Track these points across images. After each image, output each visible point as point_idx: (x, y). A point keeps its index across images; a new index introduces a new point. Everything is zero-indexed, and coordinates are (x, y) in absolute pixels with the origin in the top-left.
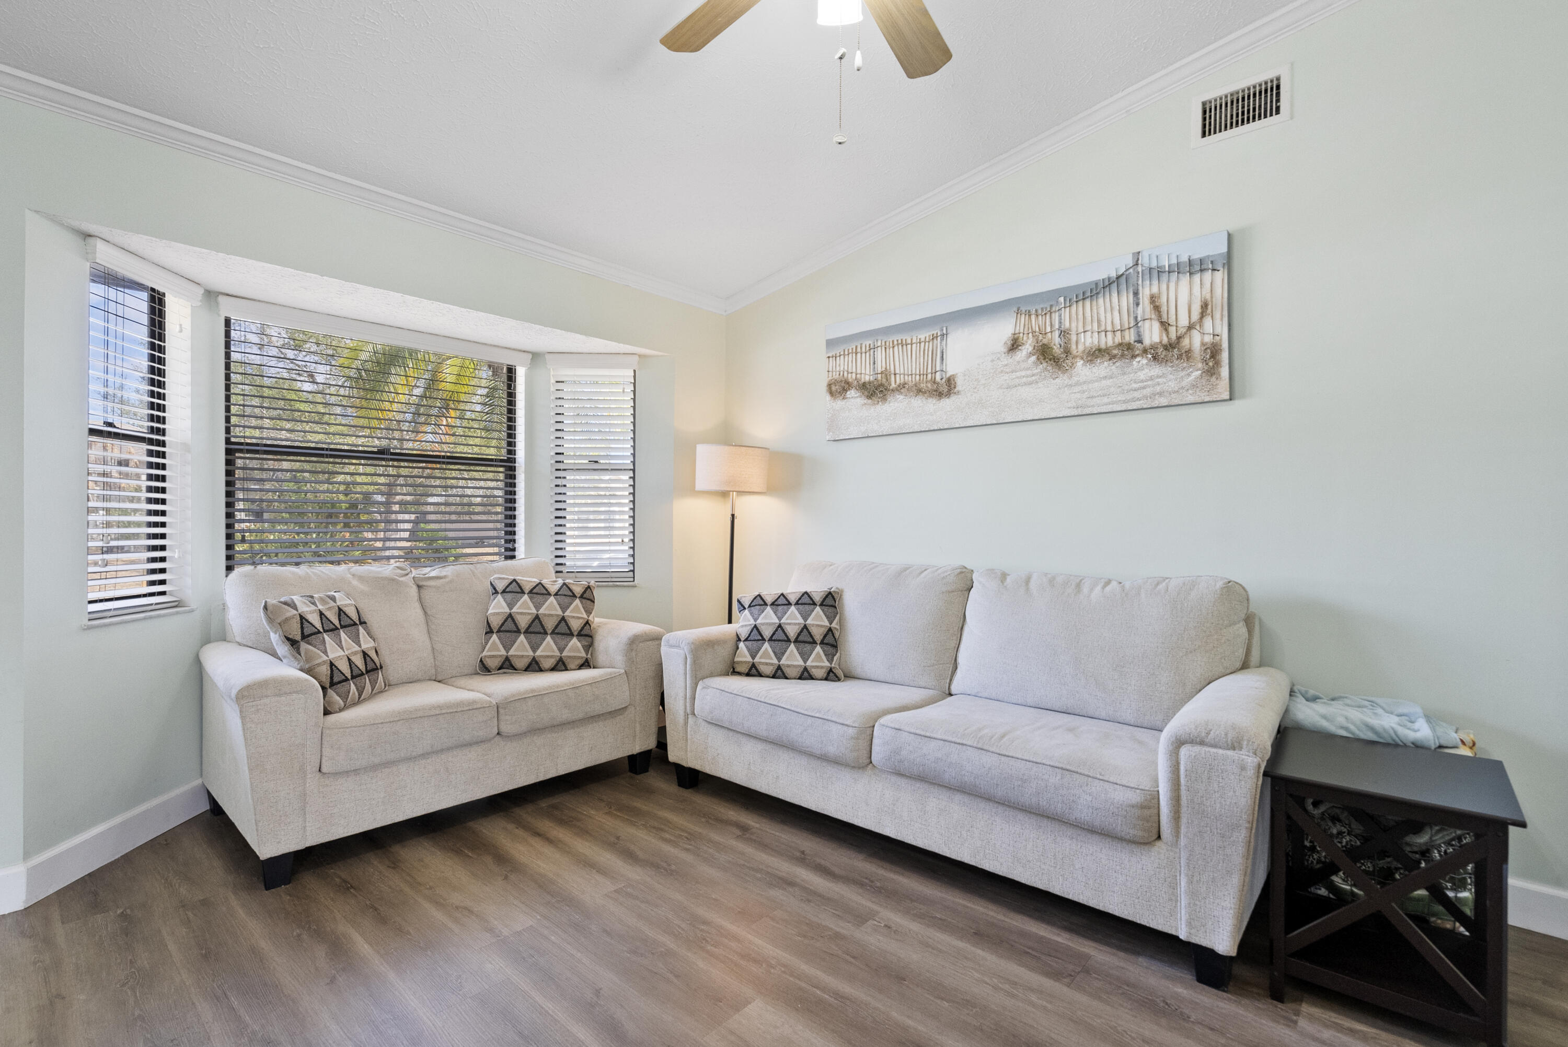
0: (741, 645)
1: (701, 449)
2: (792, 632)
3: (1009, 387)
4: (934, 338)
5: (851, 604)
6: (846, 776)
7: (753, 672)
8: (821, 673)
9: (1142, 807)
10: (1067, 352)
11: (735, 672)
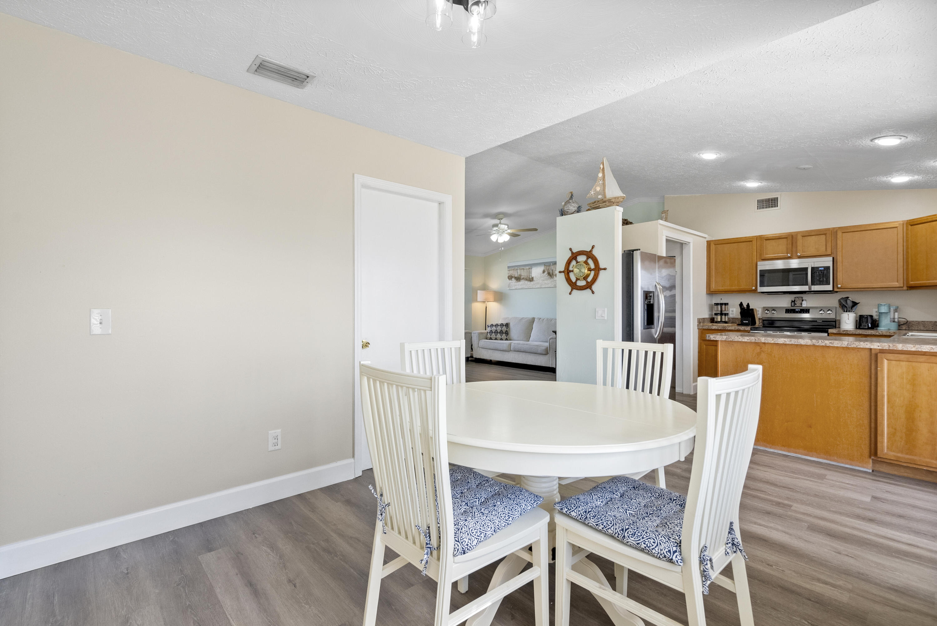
0: (488, 334)
1: (478, 291)
2: (499, 331)
3: (543, 280)
4: (529, 269)
5: (511, 325)
6: (507, 353)
7: (491, 339)
8: (505, 339)
9: (546, 349)
10: (553, 274)
11: (487, 339)
